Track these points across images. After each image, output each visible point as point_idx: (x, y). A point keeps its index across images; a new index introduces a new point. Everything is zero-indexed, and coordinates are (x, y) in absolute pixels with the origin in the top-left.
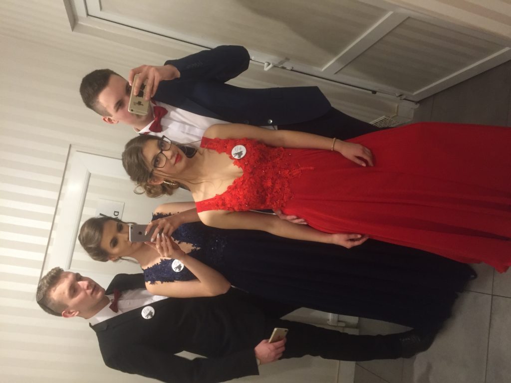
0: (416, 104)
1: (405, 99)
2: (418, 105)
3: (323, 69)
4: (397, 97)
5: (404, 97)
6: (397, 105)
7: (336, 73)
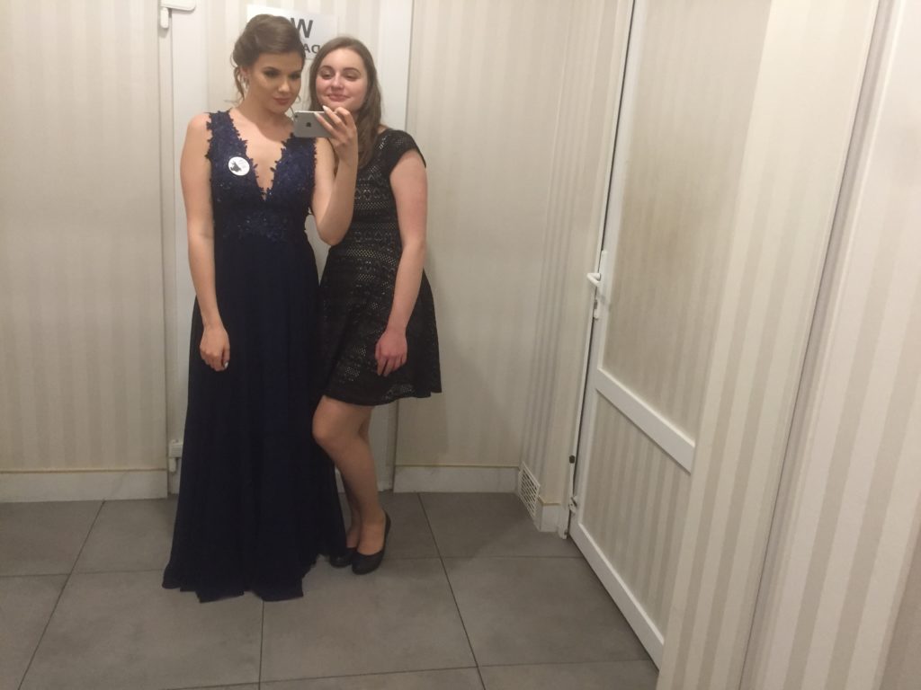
0: (565, 533)
1: (570, 512)
2: (565, 537)
3: (601, 370)
4: (572, 499)
5: (573, 509)
6: (559, 501)
7: (598, 392)
